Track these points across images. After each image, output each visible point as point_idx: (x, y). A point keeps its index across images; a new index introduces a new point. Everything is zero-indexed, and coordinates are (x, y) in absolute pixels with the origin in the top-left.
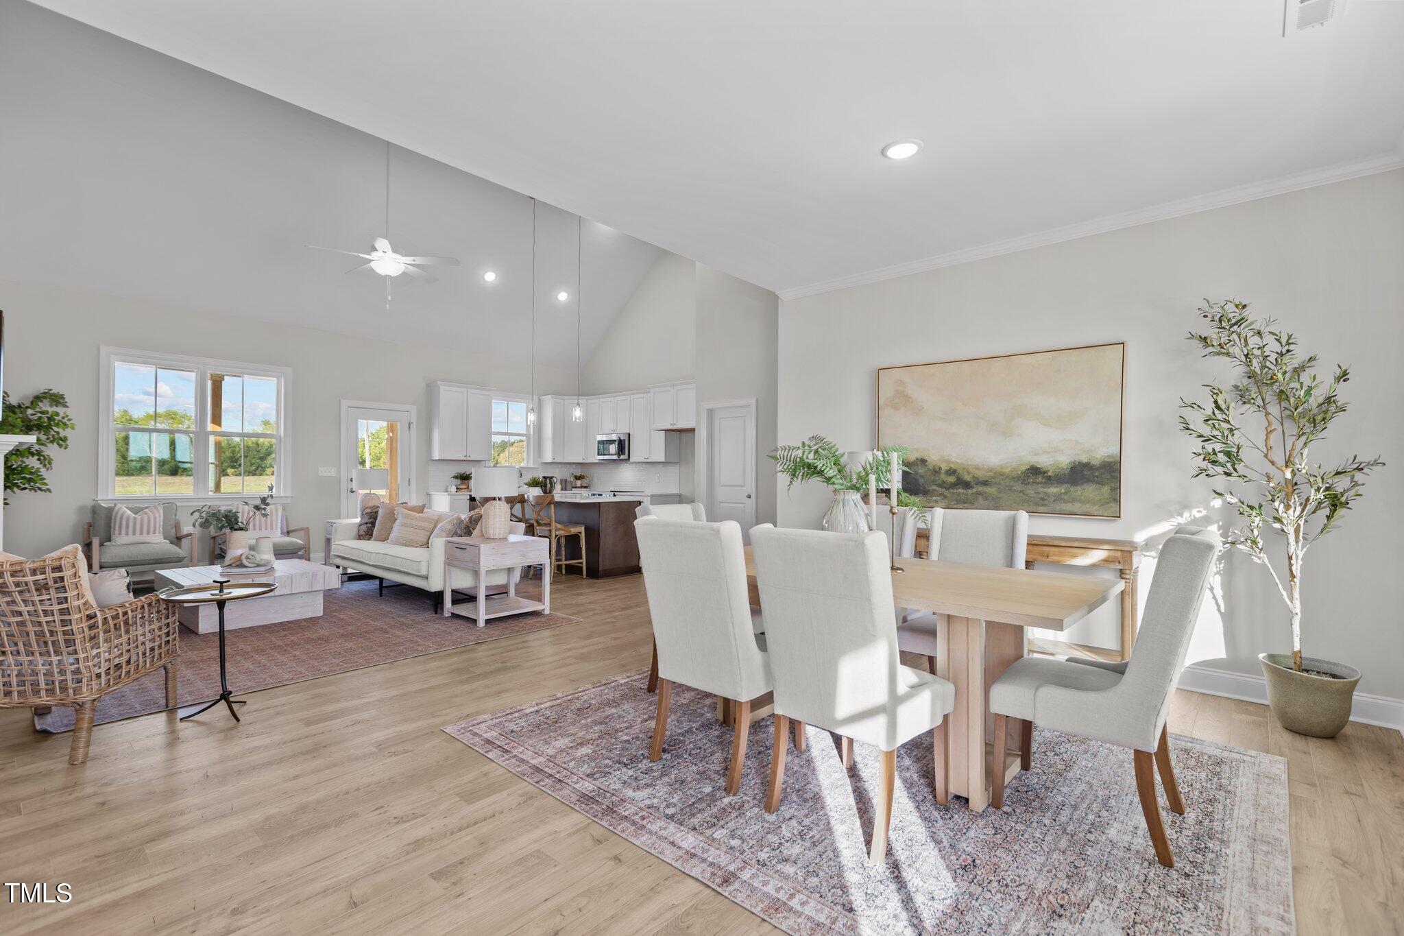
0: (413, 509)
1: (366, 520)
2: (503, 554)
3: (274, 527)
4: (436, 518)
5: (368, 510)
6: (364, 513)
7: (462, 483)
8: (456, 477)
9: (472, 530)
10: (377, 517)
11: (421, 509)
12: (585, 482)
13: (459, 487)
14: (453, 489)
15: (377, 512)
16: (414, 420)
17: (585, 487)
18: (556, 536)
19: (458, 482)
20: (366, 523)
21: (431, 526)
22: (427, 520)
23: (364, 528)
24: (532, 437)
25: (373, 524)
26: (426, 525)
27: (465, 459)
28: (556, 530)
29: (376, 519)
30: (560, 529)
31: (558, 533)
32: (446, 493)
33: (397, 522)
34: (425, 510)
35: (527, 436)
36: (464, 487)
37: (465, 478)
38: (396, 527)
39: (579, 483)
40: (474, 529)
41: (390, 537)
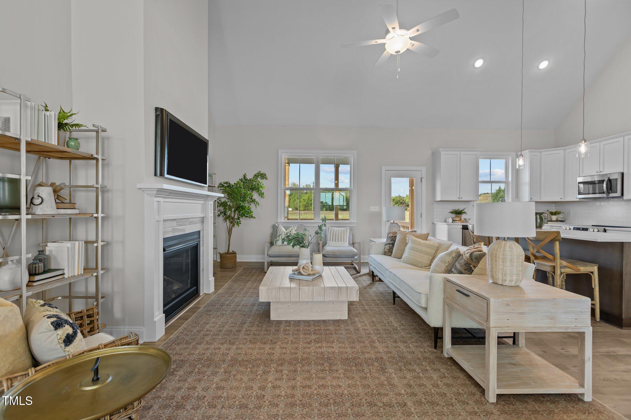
0: (420, 237)
1: (389, 242)
2: (521, 313)
3: (345, 240)
4: (437, 245)
5: (391, 235)
6: (388, 237)
7: (456, 217)
8: (452, 212)
9: (473, 268)
10: (395, 240)
11: (425, 237)
12: (560, 217)
13: (454, 219)
14: (450, 220)
15: (396, 237)
16: (424, 175)
17: (561, 221)
18: (561, 273)
19: (454, 215)
20: (389, 244)
21: (433, 252)
22: (430, 246)
23: (387, 247)
24: (510, 183)
25: (393, 244)
26: (429, 250)
27: (459, 200)
28: (561, 268)
29: (395, 241)
30: (565, 267)
31: (563, 270)
32: (446, 224)
33: (408, 245)
34: (429, 238)
35: (506, 182)
36: (458, 219)
37: (458, 213)
38: (407, 249)
39: (554, 218)
40: (475, 267)
41: (403, 257)
